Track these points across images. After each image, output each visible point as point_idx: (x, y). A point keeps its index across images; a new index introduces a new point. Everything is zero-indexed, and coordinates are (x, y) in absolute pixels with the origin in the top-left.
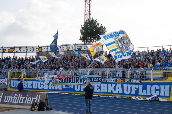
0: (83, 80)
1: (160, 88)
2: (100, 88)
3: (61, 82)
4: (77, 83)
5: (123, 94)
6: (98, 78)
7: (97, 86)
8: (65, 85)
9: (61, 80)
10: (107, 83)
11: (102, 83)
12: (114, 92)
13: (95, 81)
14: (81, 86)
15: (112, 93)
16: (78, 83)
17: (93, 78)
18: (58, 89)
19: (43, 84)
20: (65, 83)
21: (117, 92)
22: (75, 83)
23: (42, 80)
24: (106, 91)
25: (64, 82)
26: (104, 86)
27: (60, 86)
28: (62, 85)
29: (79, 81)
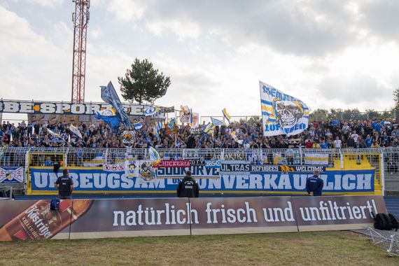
0: (212, 169)
1: (356, 178)
2: (248, 181)
3: (163, 174)
4: (200, 175)
5: (294, 189)
6: (245, 165)
7: (243, 179)
8: (173, 179)
9: (163, 170)
10: (262, 173)
11: (251, 173)
12: (275, 187)
13: (237, 171)
14: (208, 180)
15: (272, 189)
16: (202, 174)
17: (232, 166)
18: (156, 187)
19: (120, 179)
20: (173, 175)
21: (281, 187)
22: (196, 175)
23: (118, 170)
24: (260, 186)
25: (171, 174)
26: (256, 179)
27: (162, 181)
28: (166, 180)
29: (204, 170)
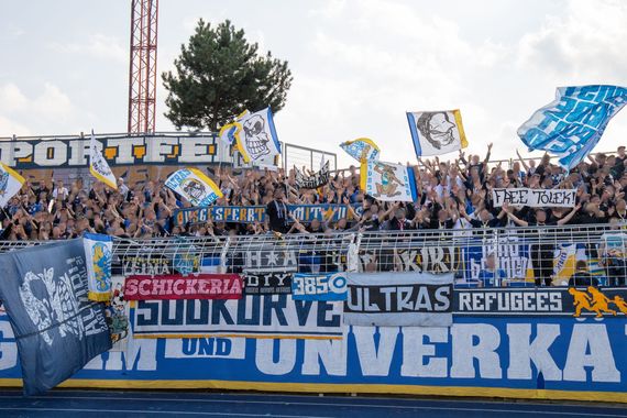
0: (315, 305)
2: (444, 350)
3: (153, 321)
4: (275, 324)
6: (432, 289)
7: (426, 340)
8: (185, 340)
9: (154, 308)
10: (499, 320)
11: (456, 319)
12: (551, 372)
13: (405, 310)
14: (300, 345)
15: (539, 381)
16: (283, 322)
17: (388, 292)
18: (130, 367)
20: (184, 327)
21: (574, 372)
22: (261, 327)
24: (491, 370)
25: (178, 321)
26: (476, 341)
27: (150, 346)
28: (161, 343)
29: (290, 310)
